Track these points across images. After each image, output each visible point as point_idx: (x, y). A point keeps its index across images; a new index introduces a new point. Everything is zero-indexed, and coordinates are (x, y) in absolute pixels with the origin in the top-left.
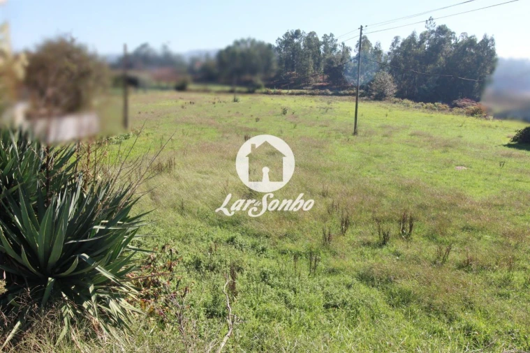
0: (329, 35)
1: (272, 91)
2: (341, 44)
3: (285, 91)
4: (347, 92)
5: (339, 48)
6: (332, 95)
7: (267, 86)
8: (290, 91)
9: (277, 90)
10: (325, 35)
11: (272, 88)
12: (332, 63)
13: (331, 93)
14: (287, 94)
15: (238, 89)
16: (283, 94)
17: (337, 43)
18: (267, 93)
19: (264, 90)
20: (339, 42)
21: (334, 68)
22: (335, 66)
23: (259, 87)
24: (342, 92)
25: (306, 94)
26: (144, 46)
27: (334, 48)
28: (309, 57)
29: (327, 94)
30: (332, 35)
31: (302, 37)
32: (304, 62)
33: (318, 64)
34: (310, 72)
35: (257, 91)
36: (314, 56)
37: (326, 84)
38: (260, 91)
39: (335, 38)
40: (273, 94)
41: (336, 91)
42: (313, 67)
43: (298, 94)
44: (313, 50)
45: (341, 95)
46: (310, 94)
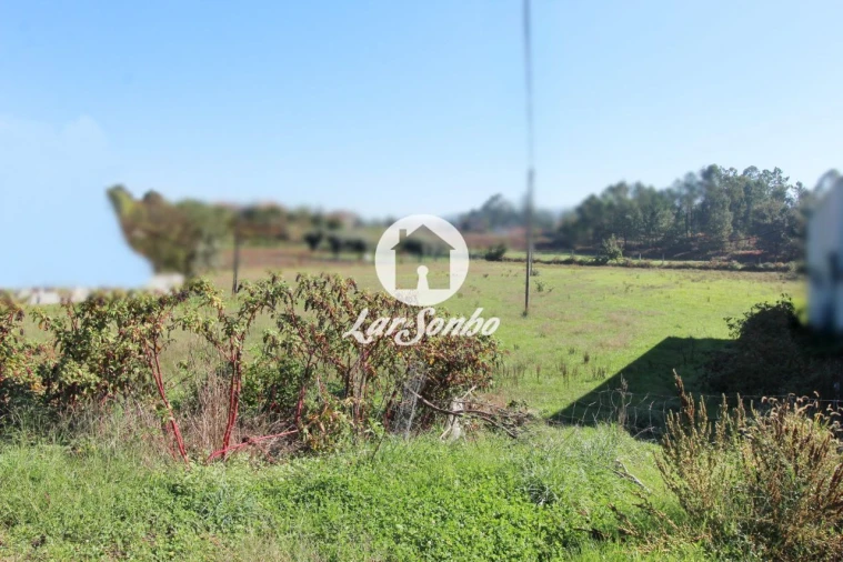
0: (772, 170)
1: (635, 262)
2: (795, 185)
3: (659, 262)
4: (772, 265)
5: (792, 193)
6: (742, 270)
7: (625, 254)
8: (666, 263)
9: (643, 261)
10: (764, 171)
11: (637, 257)
12: (764, 217)
13: (740, 266)
14: (660, 267)
15: (579, 258)
16: (653, 267)
17: (788, 183)
18: (625, 265)
19: (621, 260)
20: (792, 182)
21: (766, 225)
22: (769, 221)
23: (613, 256)
24: (761, 265)
25: (694, 267)
26: (495, 198)
27: (780, 194)
28: (724, 207)
29: (732, 269)
30: (777, 171)
31: (719, 176)
32: (716, 216)
33: (745, 219)
34: (725, 233)
35: (609, 262)
36: (734, 207)
37: (758, 252)
38: (615, 262)
39: (784, 176)
40: (634, 266)
41: (751, 264)
42: (734, 224)
43: (679, 267)
44: (732, 197)
45: (760, 270)
46: (701, 268)
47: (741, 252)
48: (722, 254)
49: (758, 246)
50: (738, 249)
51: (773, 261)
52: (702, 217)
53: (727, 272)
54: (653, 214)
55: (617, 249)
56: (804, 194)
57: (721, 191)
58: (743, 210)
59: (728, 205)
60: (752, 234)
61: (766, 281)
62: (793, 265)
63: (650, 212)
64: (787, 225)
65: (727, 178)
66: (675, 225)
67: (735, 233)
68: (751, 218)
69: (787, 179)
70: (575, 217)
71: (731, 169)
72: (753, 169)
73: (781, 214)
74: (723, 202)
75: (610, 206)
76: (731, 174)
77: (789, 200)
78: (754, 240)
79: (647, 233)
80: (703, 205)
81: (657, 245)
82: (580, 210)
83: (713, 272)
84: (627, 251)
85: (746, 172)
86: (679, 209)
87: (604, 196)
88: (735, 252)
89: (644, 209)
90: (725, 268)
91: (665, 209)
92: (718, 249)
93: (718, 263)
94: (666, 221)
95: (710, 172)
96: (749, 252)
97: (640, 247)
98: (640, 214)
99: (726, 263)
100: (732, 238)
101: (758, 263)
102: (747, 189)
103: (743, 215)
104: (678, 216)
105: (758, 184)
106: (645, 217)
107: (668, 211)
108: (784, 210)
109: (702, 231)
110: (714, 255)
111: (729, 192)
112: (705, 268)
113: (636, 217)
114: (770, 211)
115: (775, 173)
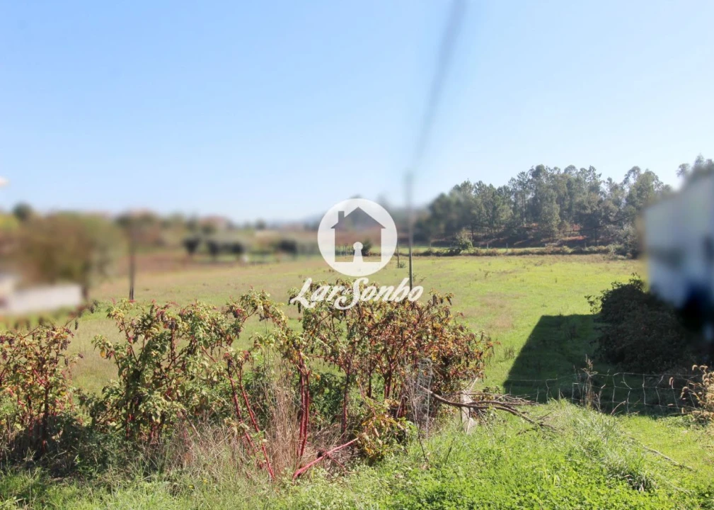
0: (588, 169)
1: (484, 251)
2: (606, 181)
3: (503, 250)
4: (595, 249)
5: (604, 187)
6: (572, 253)
7: (475, 245)
8: (510, 250)
9: (490, 250)
10: (581, 170)
11: (484, 246)
12: (585, 208)
13: (570, 250)
14: (505, 254)
15: (436, 250)
16: (499, 255)
17: (601, 179)
18: (476, 254)
19: (472, 250)
20: (604, 178)
21: (588, 215)
22: (589, 211)
23: (465, 246)
24: (587, 249)
25: (533, 253)
27: (595, 188)
28: (552, 201)
29: (564, 253)
30: (592, 169)
31: (546, 174)
32: (546, 209)
33: (569, 210)
34: (555, 223)
35: (462, 252)
36: (560, 200)
37: (581, 238)
38: (466, 252)
39: (597, 173)
40: (483, 255)
41: (579, 248)
42: (561, 215)
43: (521, 254)
44: (558, 192)
45: (586, 253)
46: (539, 253)
47: (568, 238)
48: (553, 241)
49: (581, 232)
50: (566, 236)
51: (596, 245)
52: (534, 210)
53: (560, 256)
54: (495, 209)
55: (468, 241)
56: (614, 188)
57: (549, 187)
58: (567, 203)
59: (555, 198)
60: (576, 223)
61: (593, 262)
62: (612, 247)
63: (491, 207)
64: (603, 214)
65: (553, 176)
66: (513, 217)
67: (562, 222)
68: (574, 209)
69: (600, 175)
70: (428, 214)
71: (555, 168)
72: (572, 168)
73: (598, 205)
74: (551, 197)
75: (458, 204)
76: (556, 173)
77: (602, 193)
78: (577, 227)
79: (490, 225)
80: (534, 199)
81: (499, 235)
82: (432, 207)
83: (549, 256)
84: (476, 241)
85: (566, 170)
86: (515, 204)
87: (451, 194)
88: (563, 239)
89: (486, 205)
90: (558, 253)
91: (504, 203)
92: (549, 236)
93: (552, 249)
94: (506, 214)
95: (538, 172)
96: (574, 238)
97: (485, 237)
98: (484, 210)
99: (559, 249)
100: (560, 226)
101: (584, 247)
102: (569, 184)
103: (567, 207)
104: (514, 209)
105: (578, 180)
106: (488, 211)
107: (506, 206)
108: (601, 201)
109: (535, 221)
110: (547, 242)
111: (555, 188)
112: (542, 253)
113: (480, 212)
114: (589, 203)
115: (590, 171)
